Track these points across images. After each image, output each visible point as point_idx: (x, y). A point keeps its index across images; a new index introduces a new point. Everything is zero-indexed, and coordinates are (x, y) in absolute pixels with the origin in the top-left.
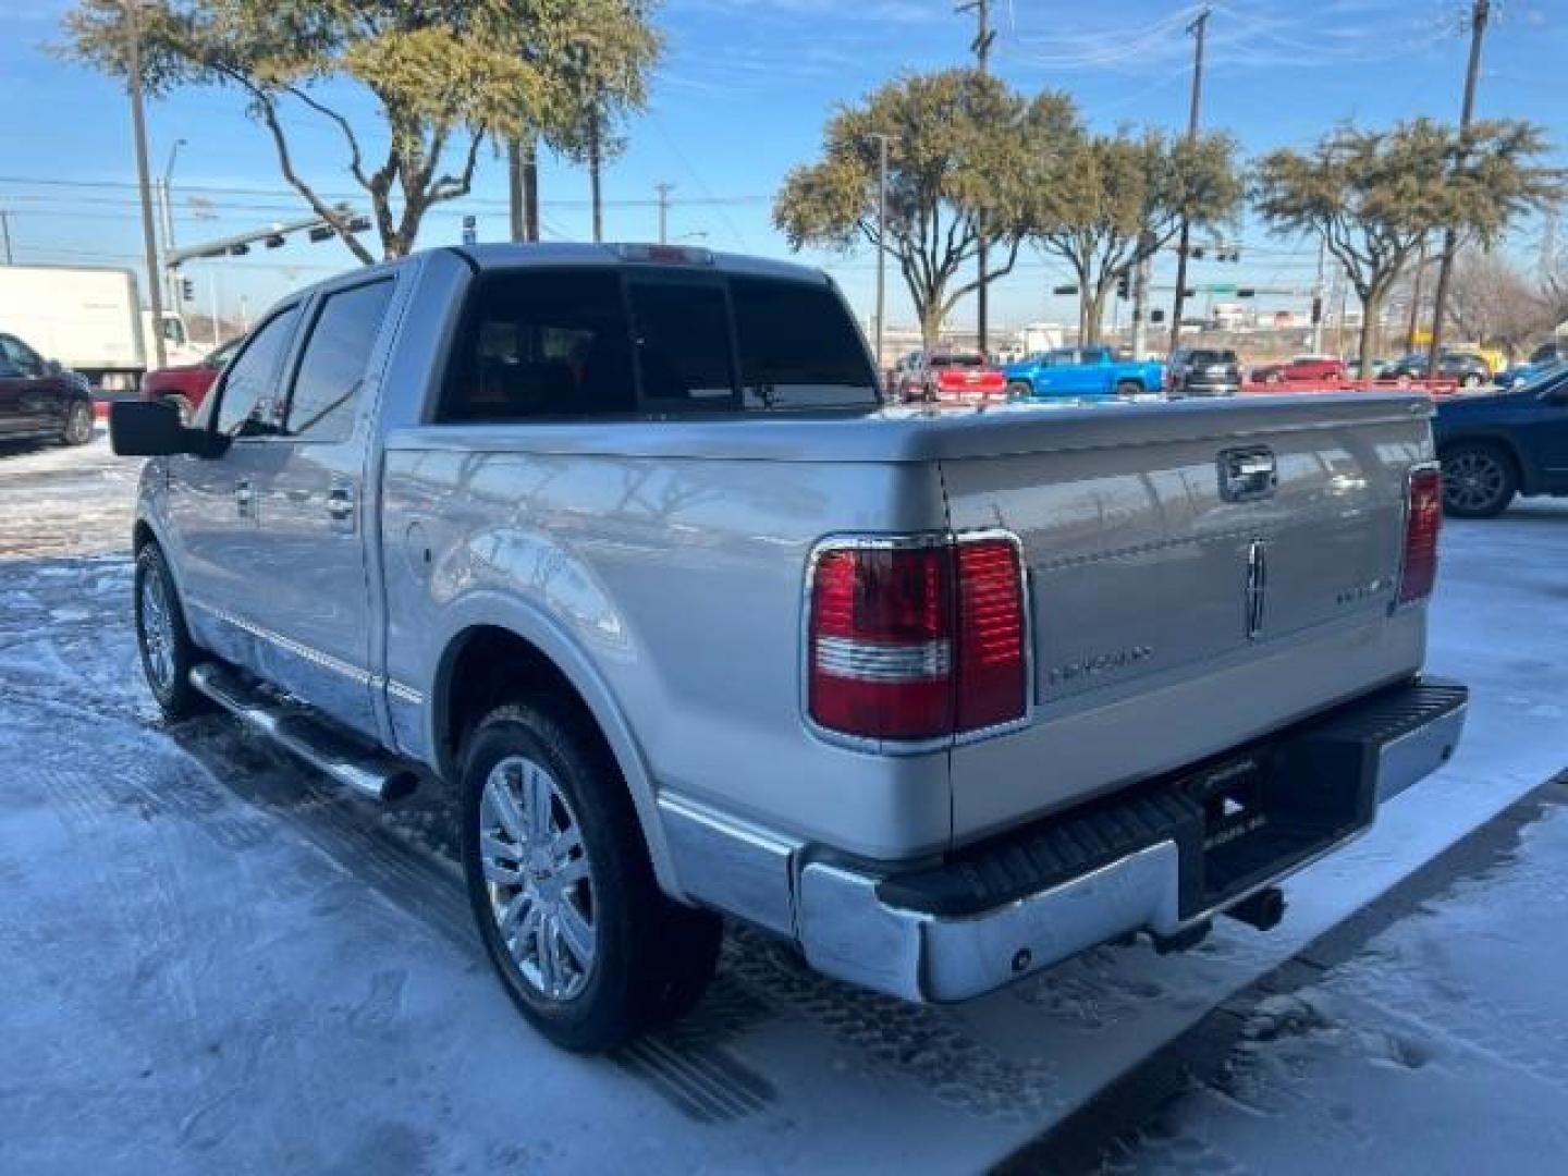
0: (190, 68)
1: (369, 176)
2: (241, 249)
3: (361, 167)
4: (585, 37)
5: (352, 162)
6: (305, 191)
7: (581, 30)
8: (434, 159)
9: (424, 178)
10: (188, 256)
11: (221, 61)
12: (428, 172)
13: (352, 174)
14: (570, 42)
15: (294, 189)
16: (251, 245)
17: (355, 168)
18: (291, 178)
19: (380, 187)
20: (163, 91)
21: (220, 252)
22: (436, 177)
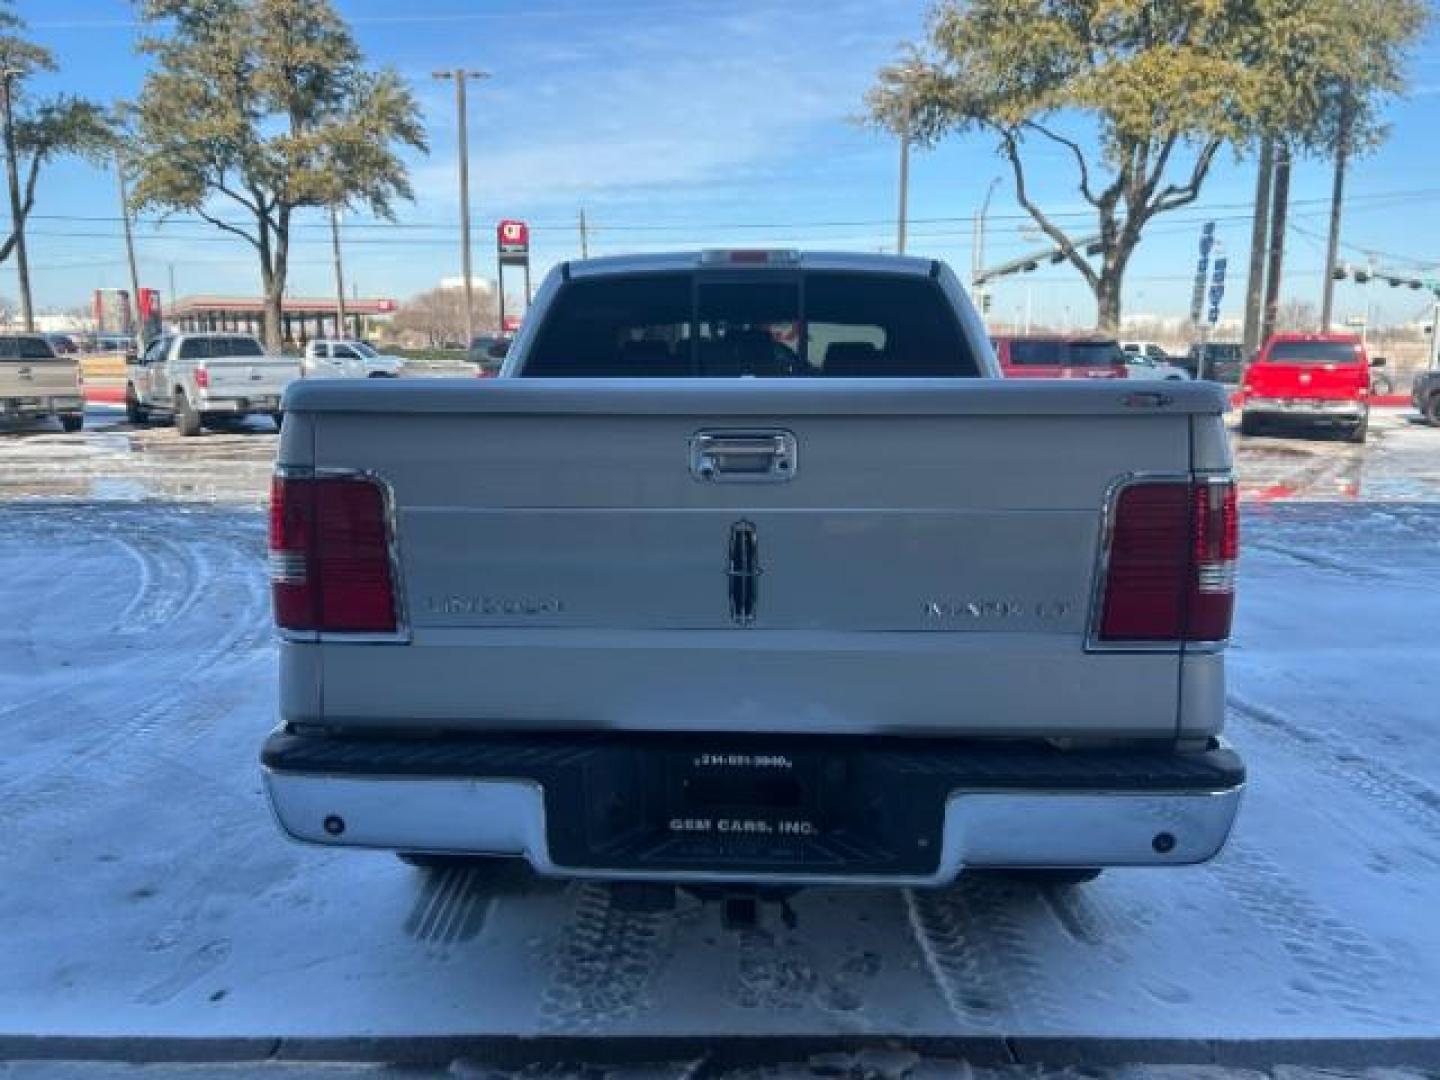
0: (956, 119)
1: (1097, 193)
2: (1031, 266)
3: (1090, 186)
4: (1315, 26)
5: (1079, 180)
6: (1035, 213)
7: (1309, 21)
8: (1158, 173)
9: (1147, 190)
10: (992, 274)
11: (976, 109)
12: (1153, 184)
13: (1081, 194)
14: (1297, 35)
15: (1026, 213)
16: (1039, 263)
17: (1084, 188)
18: (1024, 202)
19: (1106, 203)
20: (932, 140)
21: (1014, 269)
22: (1159, 189)
